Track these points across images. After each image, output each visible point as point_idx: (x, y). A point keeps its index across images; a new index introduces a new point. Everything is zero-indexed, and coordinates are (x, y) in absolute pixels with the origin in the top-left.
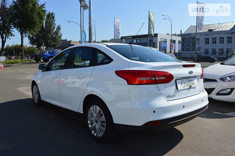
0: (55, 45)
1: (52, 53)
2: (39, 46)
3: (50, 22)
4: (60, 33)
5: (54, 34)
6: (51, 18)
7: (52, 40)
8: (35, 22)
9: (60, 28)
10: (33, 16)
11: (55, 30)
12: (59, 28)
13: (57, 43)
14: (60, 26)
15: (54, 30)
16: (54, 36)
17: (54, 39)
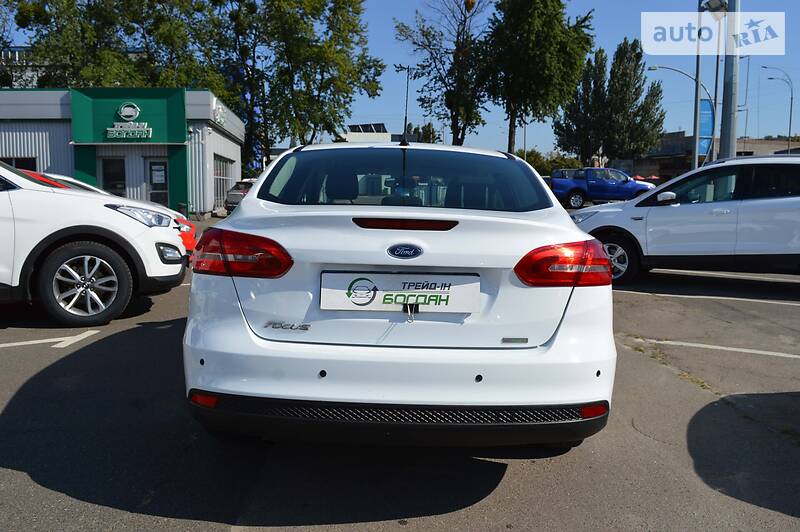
0: (637, 151)
1: (582, 178)
2: (586, 155)
3: (624, 74)
4: (658, 109)
5: (636, 115)
6: (630, 60)
7: (627, 135)
8: (551, 77)
9: (661, 92)
10: (545, 59)
11: (642, 99)
12: (655, 92)
13: (646, 146)
14: (659, 86)
15: (637, 99)
16: (639, 119)
17: (637, 132)
